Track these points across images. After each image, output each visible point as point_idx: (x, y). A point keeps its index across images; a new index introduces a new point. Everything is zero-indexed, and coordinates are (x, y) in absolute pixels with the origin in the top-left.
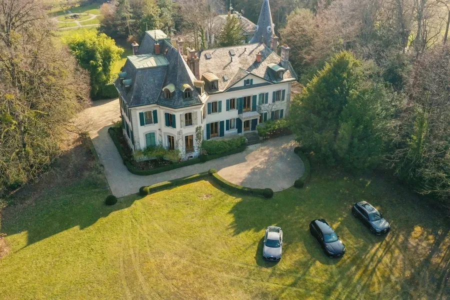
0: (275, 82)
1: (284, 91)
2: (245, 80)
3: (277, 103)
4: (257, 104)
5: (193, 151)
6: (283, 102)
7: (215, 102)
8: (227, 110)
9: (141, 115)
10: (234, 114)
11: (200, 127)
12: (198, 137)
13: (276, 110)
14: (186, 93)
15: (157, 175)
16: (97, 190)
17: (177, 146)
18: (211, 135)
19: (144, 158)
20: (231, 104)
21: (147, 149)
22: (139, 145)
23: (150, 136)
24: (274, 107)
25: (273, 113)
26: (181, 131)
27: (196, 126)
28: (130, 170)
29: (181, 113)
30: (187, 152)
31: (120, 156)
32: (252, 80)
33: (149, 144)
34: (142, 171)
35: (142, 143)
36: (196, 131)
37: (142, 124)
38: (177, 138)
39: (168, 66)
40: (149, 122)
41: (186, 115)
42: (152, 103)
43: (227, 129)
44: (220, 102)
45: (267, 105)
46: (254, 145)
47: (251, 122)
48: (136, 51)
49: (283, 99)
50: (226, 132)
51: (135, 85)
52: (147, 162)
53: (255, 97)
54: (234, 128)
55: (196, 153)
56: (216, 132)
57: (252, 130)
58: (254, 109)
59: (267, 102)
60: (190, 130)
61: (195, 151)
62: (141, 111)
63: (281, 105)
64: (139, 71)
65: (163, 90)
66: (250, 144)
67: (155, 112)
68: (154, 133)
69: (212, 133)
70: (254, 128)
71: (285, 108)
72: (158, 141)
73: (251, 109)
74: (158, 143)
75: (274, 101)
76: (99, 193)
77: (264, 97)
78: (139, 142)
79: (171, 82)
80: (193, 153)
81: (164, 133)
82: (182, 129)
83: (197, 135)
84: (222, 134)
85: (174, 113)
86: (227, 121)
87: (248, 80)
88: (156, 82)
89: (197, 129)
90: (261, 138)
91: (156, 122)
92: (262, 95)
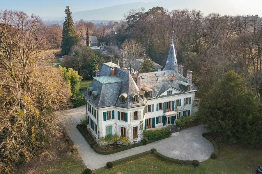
0: (185, 92)
1: (190, 98)
2: (168, 91)
3: (187, 106)
4: (175, 107)
5: (137, 137)
6: (190, 105)
7: (150, 105)
8: (157, 110)
9: (104, 113)
10: (161, 113)
11: (142, 121)
12: (141, 128)
13: (186, 110)
14: (135, 98)
15: (115, 154)
16: (76, 165)
17: (128, 134)
18: (147, 127)
19: (105, 143)
20: (159, 106)
21: (108, 137)
22: (102, 134)
23: (109, 128)
24: (184, 108)
25: (184, 112)
26: (131, 124)
27: (140, 121)
28: (96, 151)
29: (131, 112)
30: (134, 138)
31: (87, 143)
32: (172, 91)
33: (108, 134)
34: (105, 152)
35: (103, 133)
36: (140, 124)
37: (105, 120)
38: (128, 128)
39: (121, 82)
40: (109, 118)
41: (134, 113)
42: (112, 105)
43: (157, 123)
44: (153, 105)
45: (181, 107)
46: (175, 133)
47: (171, 118)
48: (98, 75)
49: (190, 103)
50: (156, 125)
51: (101, 94)
52: (108, 145)
53: (173, 102)
54: (160, 122)
55: (139, 139)
56: (150, 125)
57: (171, 124)
58: (173, 110)
59: (180, 105)
60: (136, 123)
61: (139, 137)
62: (104, 111)
63: (188, 107)
64: (104, 85)
65: (120, 96)
66: (172, 132)
67: (113, 112)
68: (112, 126)
69: (147, 126)
70: (173, 122)
71: (191, 109)
72: (114, 131)
73: (171, 109)
74: (114, 133)
75: (184, 105)
76: (78, 167)
77: (178, 102)
78: (102, 132)
79: (124, 92)
80: (138, 139)
81: (119, 125)
82: (131, 122)
83: (140, 126)
84: (154, 126)
85: (127, 112)
86: (157, 118)
87: (170, 91)
88: (114, 92)
89: (141, 122)
90: (179, 128)
91: (113, 118)
92: (178, 101)
